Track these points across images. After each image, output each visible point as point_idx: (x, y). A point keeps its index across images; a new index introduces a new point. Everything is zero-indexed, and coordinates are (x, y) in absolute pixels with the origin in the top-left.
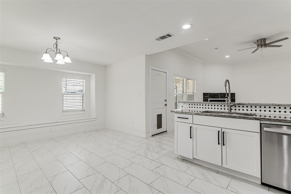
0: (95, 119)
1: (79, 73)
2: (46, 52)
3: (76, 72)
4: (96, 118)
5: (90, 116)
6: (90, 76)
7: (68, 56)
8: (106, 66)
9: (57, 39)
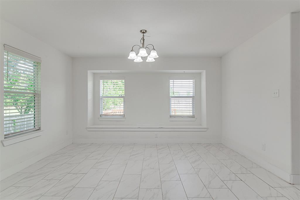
0: (205, 130)
1: (186, 71)
2: (132, 50)
3: (182, 71)
4: (207, 128)
5: (201, 125)
6: (200, 73)
7: (154, 49)
8: (221, 57)
9: (143, 33)
